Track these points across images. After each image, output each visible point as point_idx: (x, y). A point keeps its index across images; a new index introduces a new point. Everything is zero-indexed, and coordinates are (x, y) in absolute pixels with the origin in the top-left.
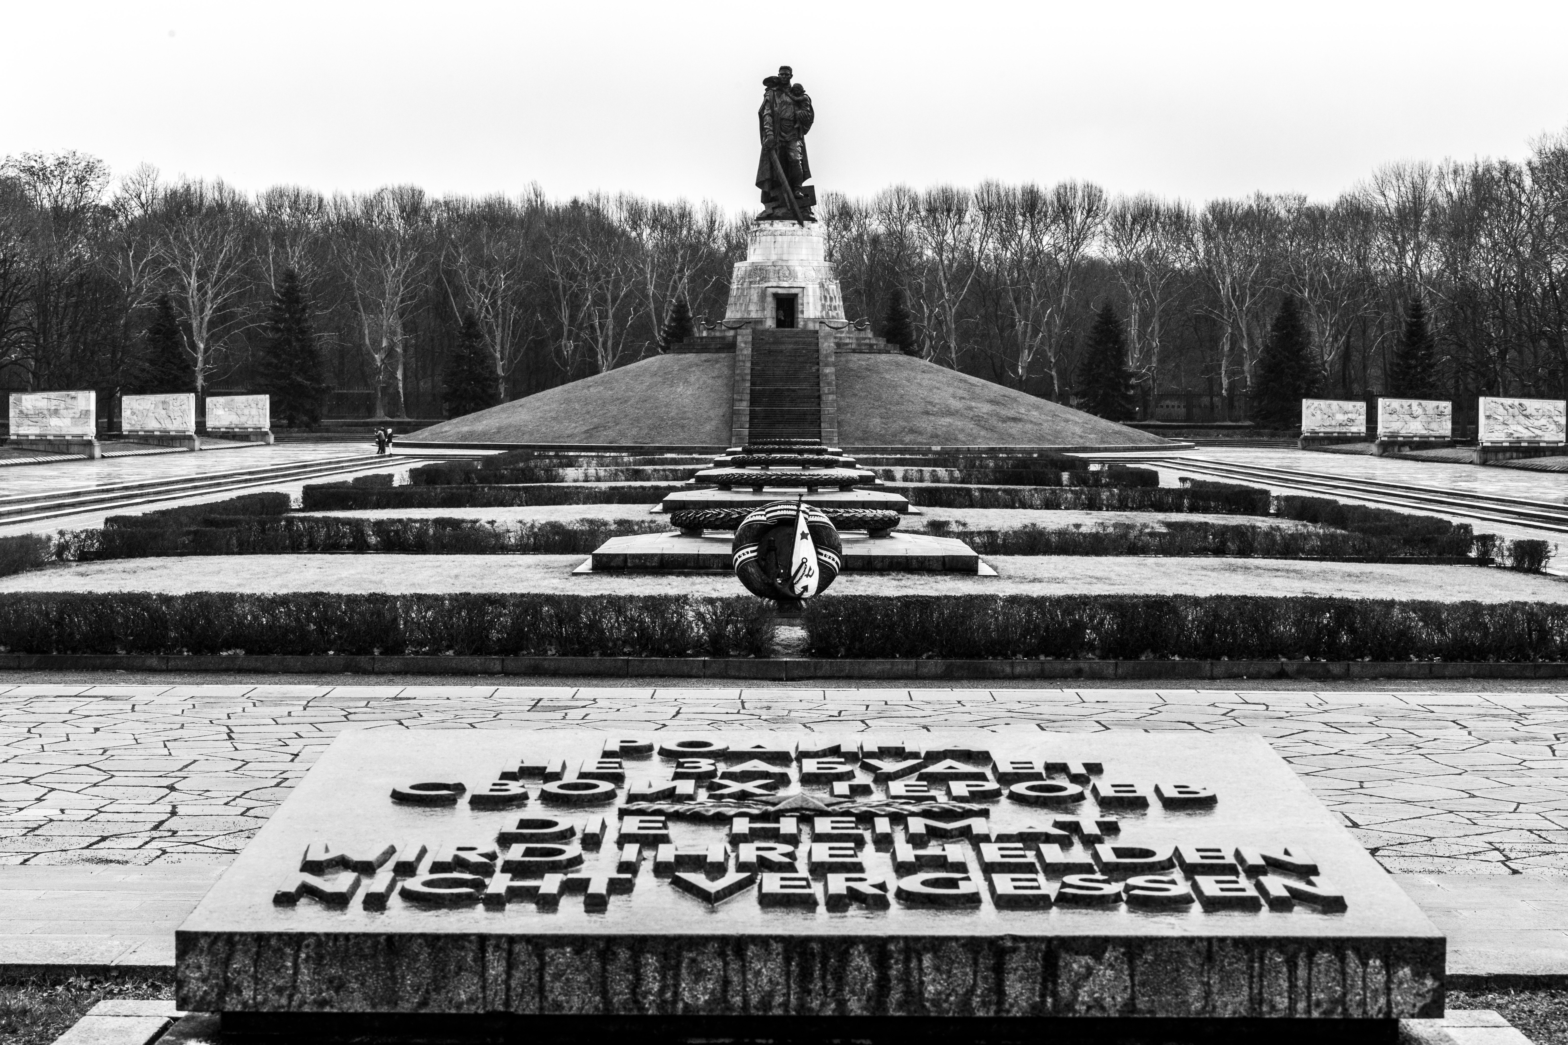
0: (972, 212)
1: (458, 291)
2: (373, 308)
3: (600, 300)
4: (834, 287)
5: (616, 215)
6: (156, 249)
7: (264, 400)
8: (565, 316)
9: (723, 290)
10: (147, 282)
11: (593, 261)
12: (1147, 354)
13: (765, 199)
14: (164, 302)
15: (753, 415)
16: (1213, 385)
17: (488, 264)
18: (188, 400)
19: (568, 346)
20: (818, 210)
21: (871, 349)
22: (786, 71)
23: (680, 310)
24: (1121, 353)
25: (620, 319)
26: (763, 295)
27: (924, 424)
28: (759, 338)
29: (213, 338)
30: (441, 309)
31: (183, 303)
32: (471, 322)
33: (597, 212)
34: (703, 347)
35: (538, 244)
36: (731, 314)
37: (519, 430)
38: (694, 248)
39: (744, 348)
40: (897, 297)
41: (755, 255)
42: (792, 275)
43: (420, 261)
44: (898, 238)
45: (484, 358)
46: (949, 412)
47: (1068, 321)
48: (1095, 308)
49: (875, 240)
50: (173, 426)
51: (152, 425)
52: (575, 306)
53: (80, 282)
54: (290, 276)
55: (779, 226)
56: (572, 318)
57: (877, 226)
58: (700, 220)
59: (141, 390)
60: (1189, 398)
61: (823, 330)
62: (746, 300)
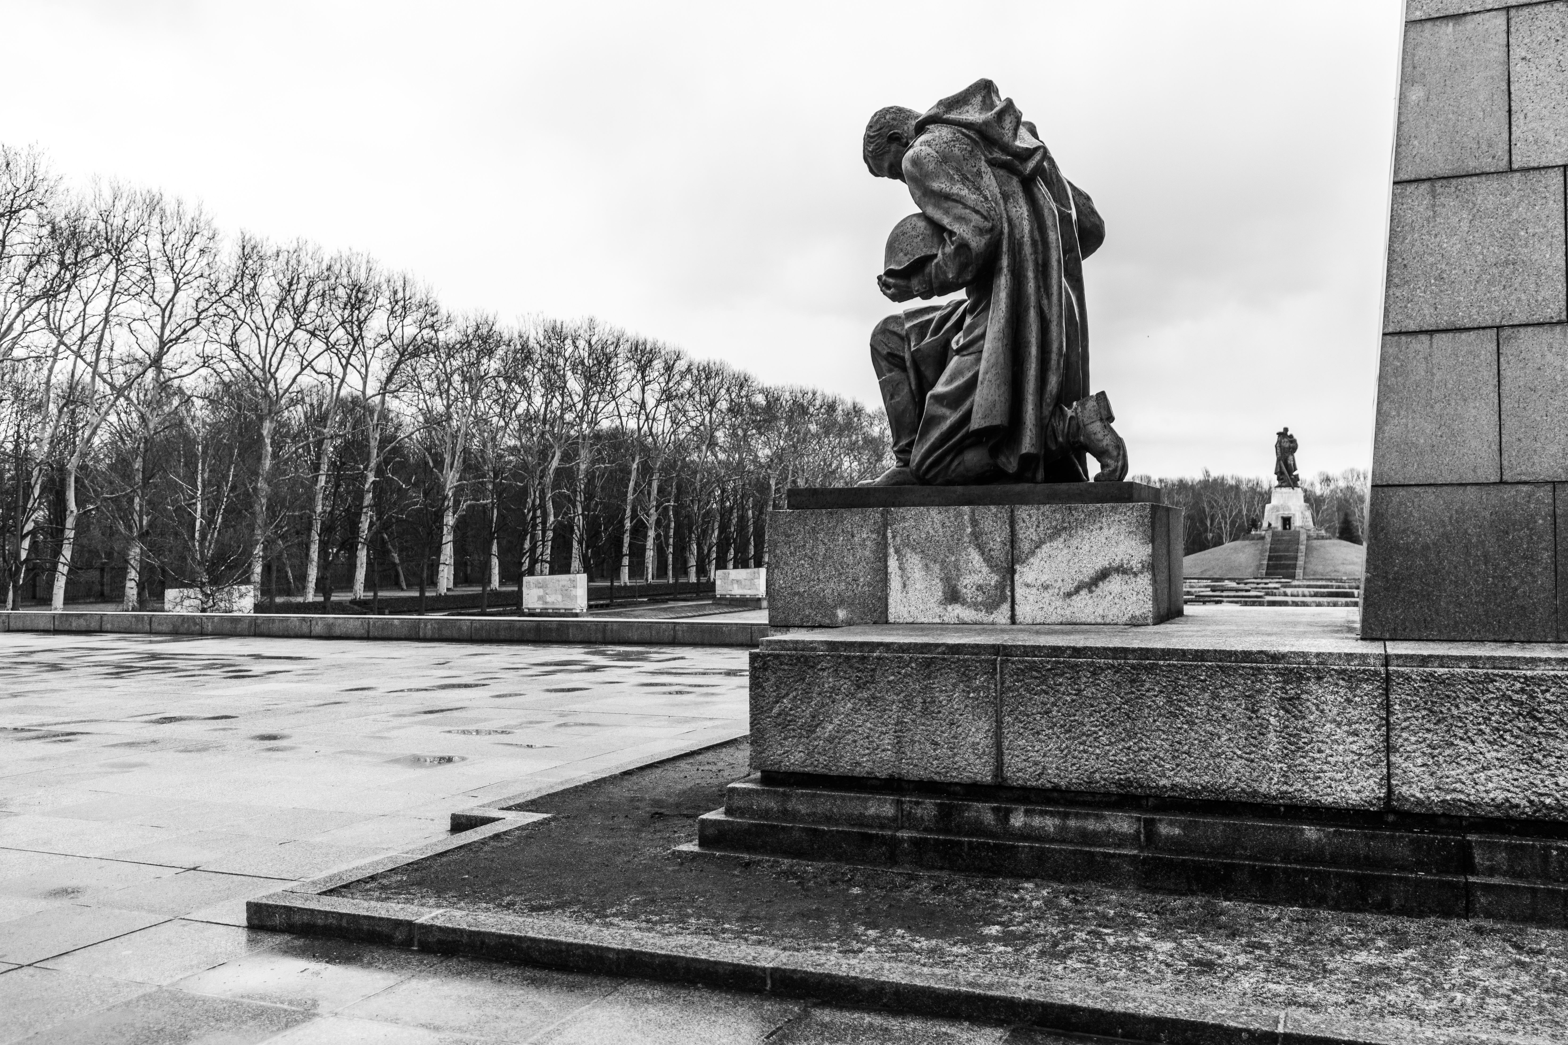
8: (1209, 523)
13: (1279, 479)
15: (1268, 565)
19: (1210, 536)
20: (1300, 484)
22: (1286, 430)
26: (1277, 517)
27: (1342, 568)
36: (1264, 524)
39: (1269, 538)
41: (1275, 501)
42: (1289, 509)
52: (1213, 520)
55: (1283, 489)
61: (1302, 531)
62: (1270, 521)
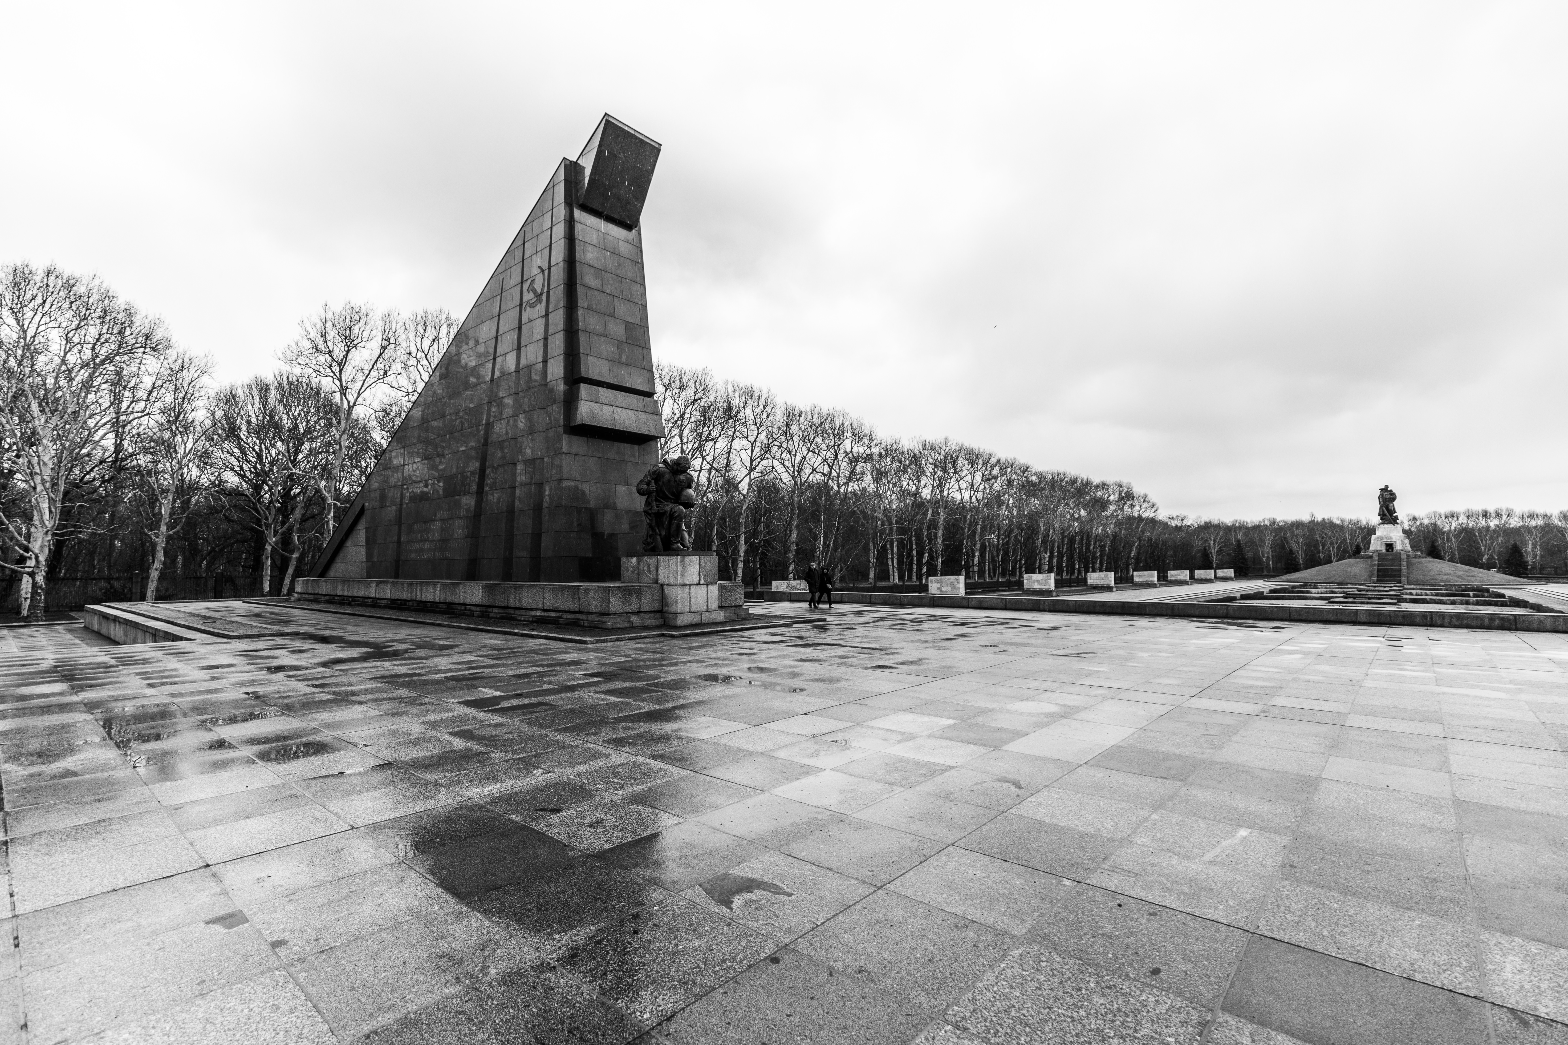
1: (1288, 542)
2: (1262, 547)
3: (1332, 543)
4: (1406, 542)
6: (1202, 535)
7: (1232, 571)
8: (1321, 548)
9: (1369, 541)
10: (1200, 543)
12: (1534, 556)
13: (1382, 519)
14: (1205, 548)
15: (1378, 574)
17: (1297, 536)
18: (1212, 572)
20: (1399, 521)
21: (1420, 557)
22: (1386, 487)
23: (1356, 546)
25: (1338, 548)
26: (1381, 544)
28: (1380, 555)
29: (1218, 556)
30: (1283, 547)
31: (1209, 547)
32: (1291, 551)
34: (1363, 557)
36: (1371, 549)
37: (1304, 578)
39: (1376, 558)
41: (1379, 533)
42: (1391, 538)
43: (1276, 535)
45: (1296, 560)
46: (1449, 574)
50: (1208, 577)
51: (1203, 577)
52: (1324, 546)
53: (1183, 544)
54: (1239, 541)
55: (1386, 526)
56: (1323, 548)
59: (1199, 569)
61: (1402, 552)
62: (1376, 545)
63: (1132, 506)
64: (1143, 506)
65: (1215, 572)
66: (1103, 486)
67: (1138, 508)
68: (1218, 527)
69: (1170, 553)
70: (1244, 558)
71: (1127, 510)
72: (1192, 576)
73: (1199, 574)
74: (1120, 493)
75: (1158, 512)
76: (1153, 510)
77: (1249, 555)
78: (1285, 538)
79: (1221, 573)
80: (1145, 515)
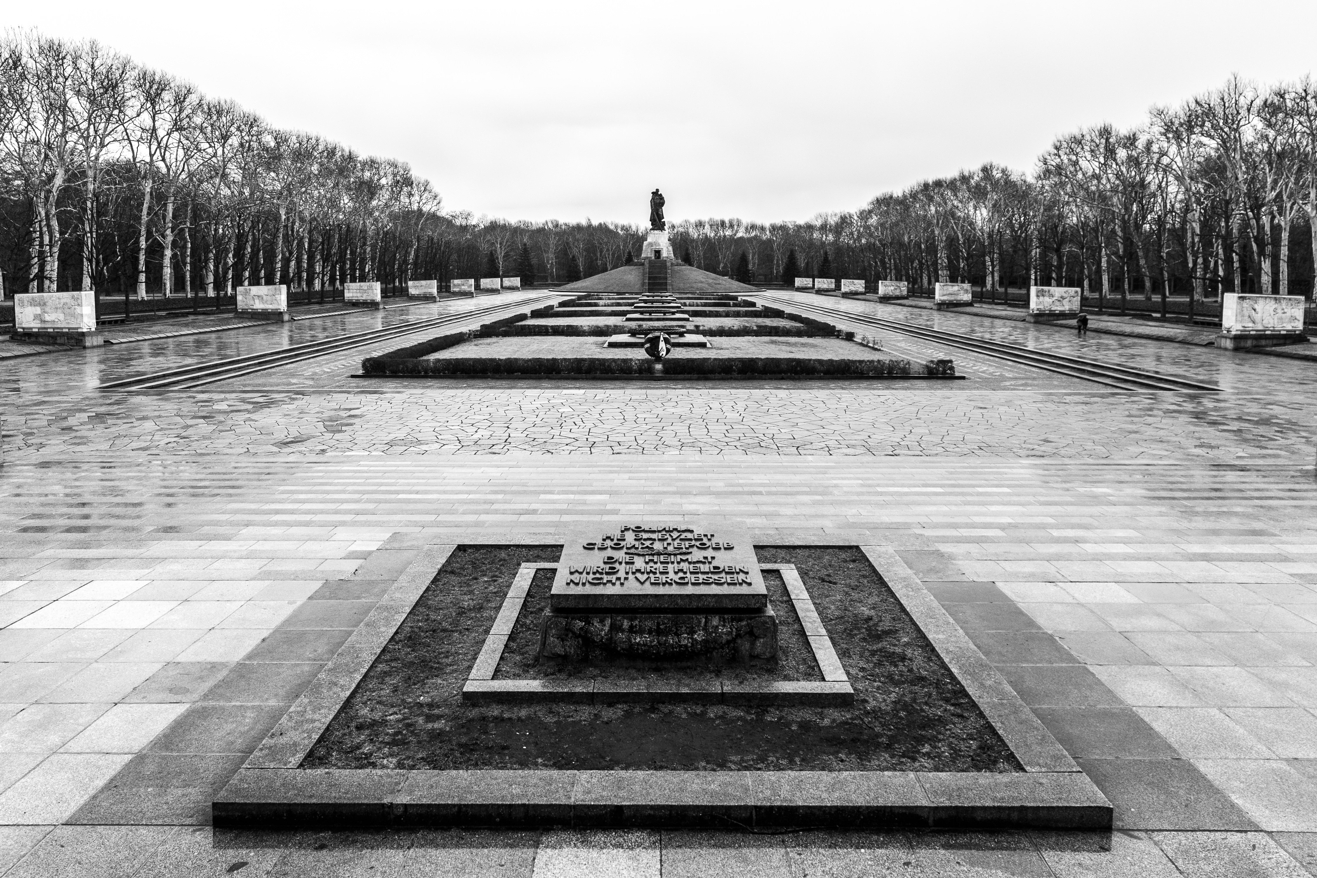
0: (707, 226)
1: (570, 248)
2: (547, 252)
3: (608, 250)
4: (671, 248)
5: (612, 227)
6: (488, 237)
7: (519, 279)
8: (599, 254)
9: (641, 247)
10: (486, 246)
11: (606, 240)
12: (754, 264)
13: (652, 224)
14: (491, 252)
15: (649, 283)
16: (772, 272)
17: (578, 240)
18: (498, 280)
20: (666, 227)
21: (680, 265)
22: (657, 190)
23: (629, 253)
24: (747, 265)
25: (613, 254)
28: (650, 262)
29: (504, 261)
30: (566, 254)
31: (496, 251)
32: (574, 257)
33: (606, 226)
34: (636, 264)
35: (591, 235)
36: (643, 255)
37: (587, 287)
38: (633, 235)
39: (647, 265)
40: (687, 249)
41: (649, 239)
42: (659, 245)
43: (559, 240)
44: (687, 233)
45: (577, 266)
46: (702, 282)
47: (733, 255)
48: (740, 252)
49: (681, 234)
50: (494, 287)
51: (489, 287)
52: (601, 252)
53: (469, 247)
54: (525, 245)
55: (656, 232)
56: (601, 255)
57: (681, 230)
58: (634, 229)
59: (486, 277)
60: (765, 276)
61: (668, 260)
62: (647, 253)
63: (410, 195)
64: (424, 197)
65: (502, 281)
66: (372, 164)
67: (417, 198)
68: (504, 228)
69: (454, 257)
70: (530, 265)
71: (404, 199)
72: (477, 287)
73: (485, 283)
74: (395, 175)
75: (441, 205)
76: (435, 202)
77: (534, 261)
78: (568, 243)
79: (507, 282)
80: (425, 209)
